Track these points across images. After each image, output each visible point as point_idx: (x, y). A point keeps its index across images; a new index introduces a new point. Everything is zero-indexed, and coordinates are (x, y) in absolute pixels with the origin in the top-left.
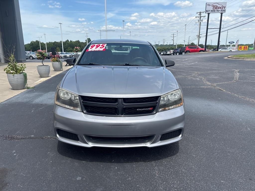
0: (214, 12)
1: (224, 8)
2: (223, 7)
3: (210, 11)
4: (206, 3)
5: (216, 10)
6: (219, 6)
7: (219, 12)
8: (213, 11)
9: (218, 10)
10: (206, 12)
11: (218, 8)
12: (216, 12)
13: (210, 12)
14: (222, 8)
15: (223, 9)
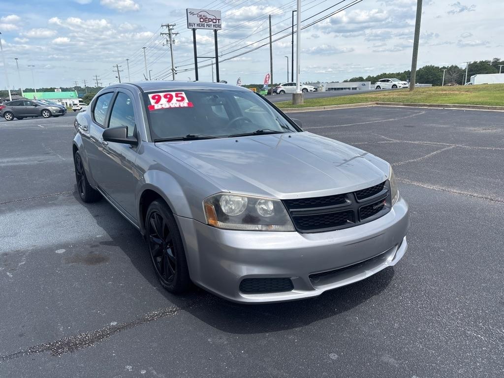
0: (202, 28)
1: (217, 21)
2: (216, 19)
3: (196, 25)
4: (187, 9)
5: (206, 23)
6: (209, 17)
7: (210, 28)
8: (201, 26)
9: (208, 23)
10: (189, 27)
11: (209, 21)
12: (206, 28)
13: (196, 27)
14: (214, 21)
15: (217, 23)
